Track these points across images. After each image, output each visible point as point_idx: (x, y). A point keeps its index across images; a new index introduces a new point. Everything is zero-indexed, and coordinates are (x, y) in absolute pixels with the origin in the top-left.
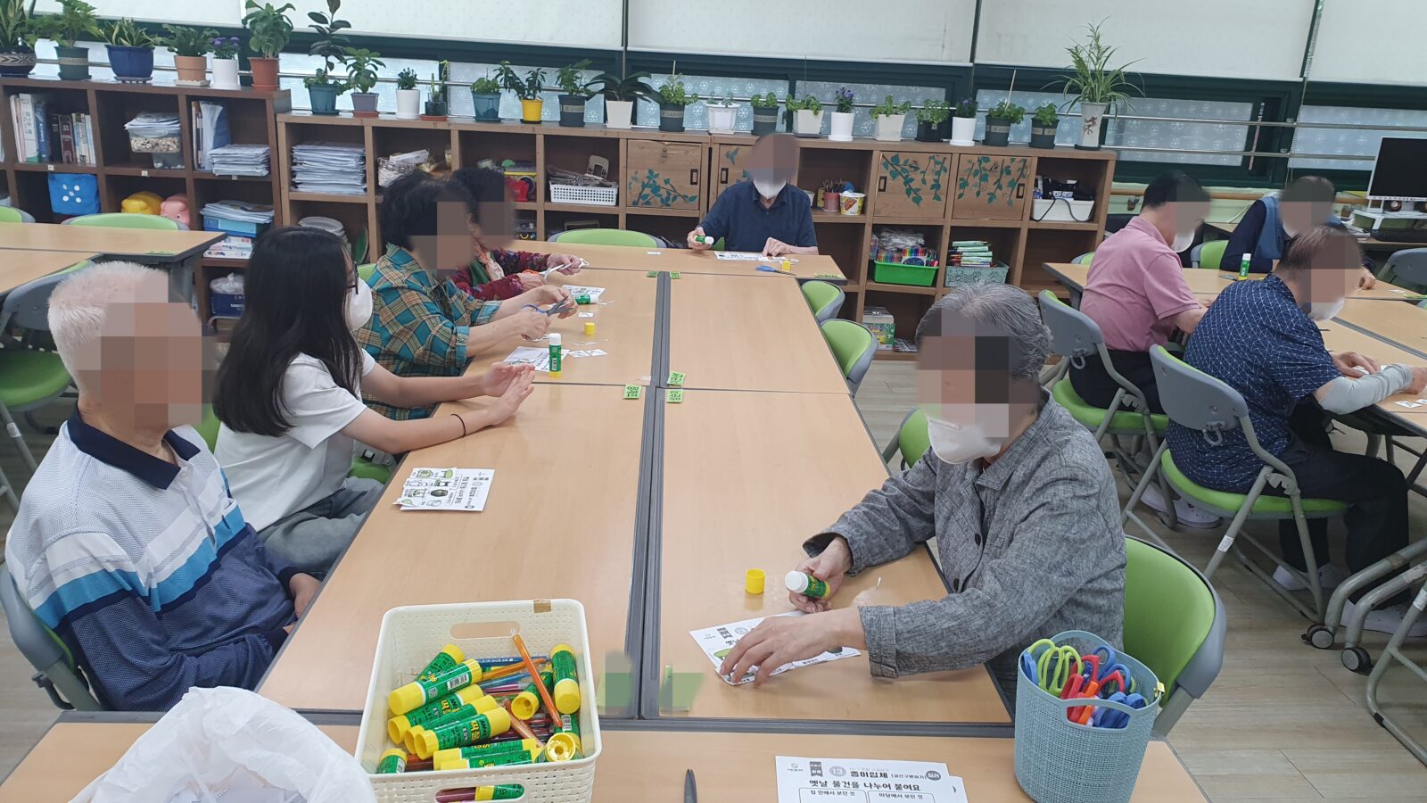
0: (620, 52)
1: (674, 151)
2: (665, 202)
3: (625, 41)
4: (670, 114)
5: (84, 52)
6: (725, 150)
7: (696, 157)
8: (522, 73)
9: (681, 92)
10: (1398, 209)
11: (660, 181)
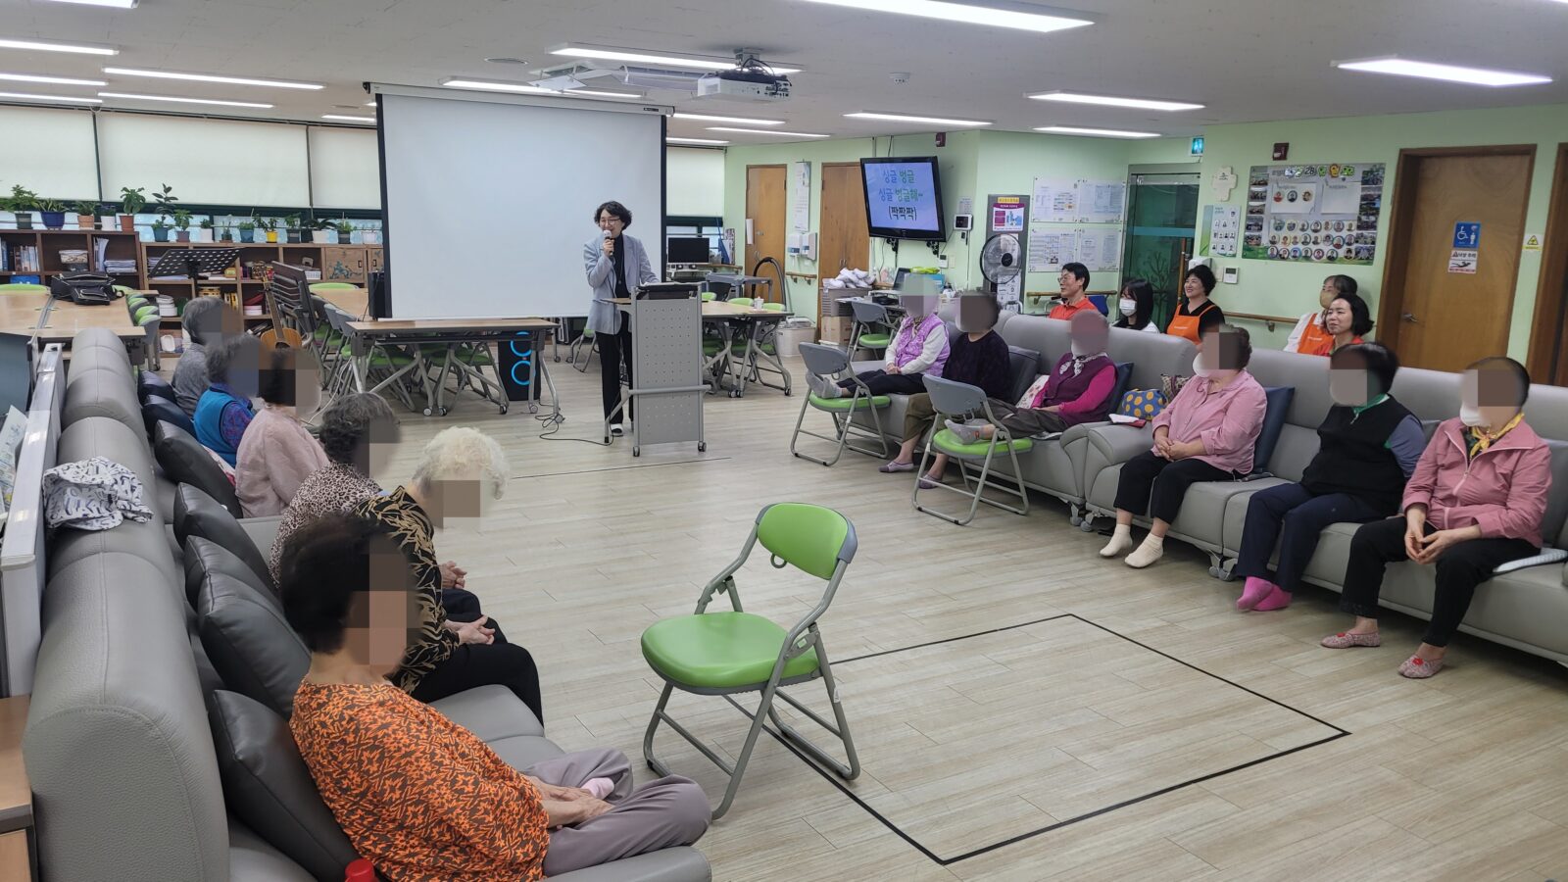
0: (309, 209)
1: (348, 253)
2: (346, 277)
3: (311, 204)
4: (344, 236)
5: (29, 216)
6: (374, 251)
7: (360, 255)
8: (266, 220)
9: (348, 226)
10: (682, 268)
11: (343, 267)
